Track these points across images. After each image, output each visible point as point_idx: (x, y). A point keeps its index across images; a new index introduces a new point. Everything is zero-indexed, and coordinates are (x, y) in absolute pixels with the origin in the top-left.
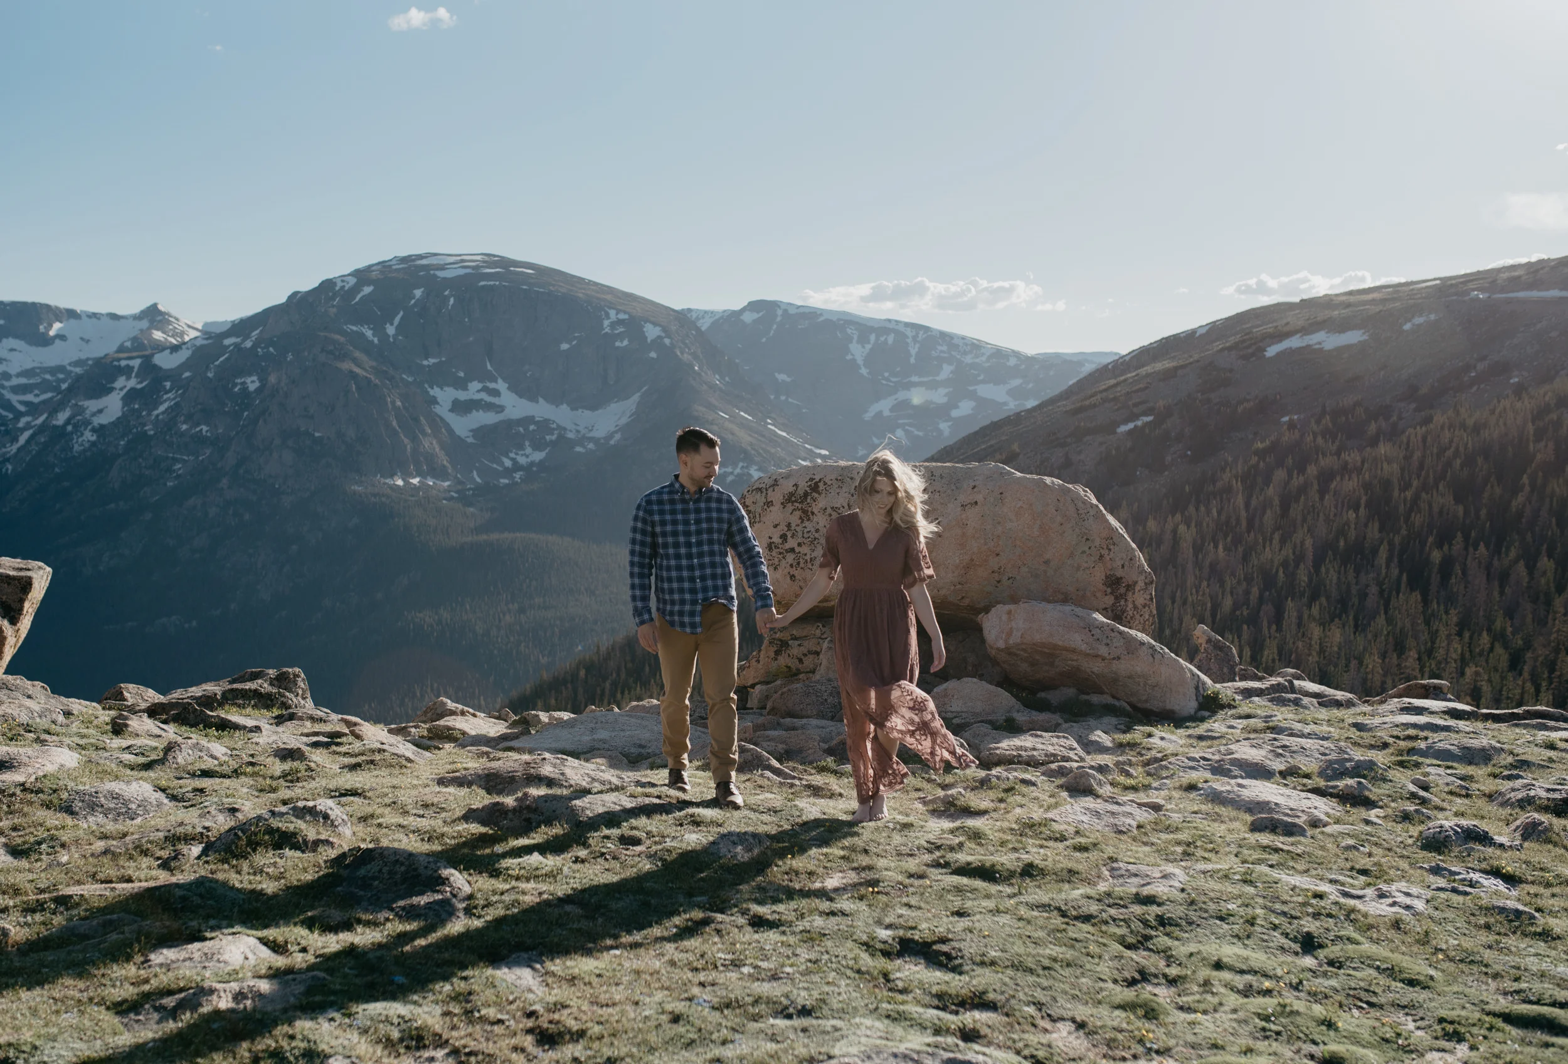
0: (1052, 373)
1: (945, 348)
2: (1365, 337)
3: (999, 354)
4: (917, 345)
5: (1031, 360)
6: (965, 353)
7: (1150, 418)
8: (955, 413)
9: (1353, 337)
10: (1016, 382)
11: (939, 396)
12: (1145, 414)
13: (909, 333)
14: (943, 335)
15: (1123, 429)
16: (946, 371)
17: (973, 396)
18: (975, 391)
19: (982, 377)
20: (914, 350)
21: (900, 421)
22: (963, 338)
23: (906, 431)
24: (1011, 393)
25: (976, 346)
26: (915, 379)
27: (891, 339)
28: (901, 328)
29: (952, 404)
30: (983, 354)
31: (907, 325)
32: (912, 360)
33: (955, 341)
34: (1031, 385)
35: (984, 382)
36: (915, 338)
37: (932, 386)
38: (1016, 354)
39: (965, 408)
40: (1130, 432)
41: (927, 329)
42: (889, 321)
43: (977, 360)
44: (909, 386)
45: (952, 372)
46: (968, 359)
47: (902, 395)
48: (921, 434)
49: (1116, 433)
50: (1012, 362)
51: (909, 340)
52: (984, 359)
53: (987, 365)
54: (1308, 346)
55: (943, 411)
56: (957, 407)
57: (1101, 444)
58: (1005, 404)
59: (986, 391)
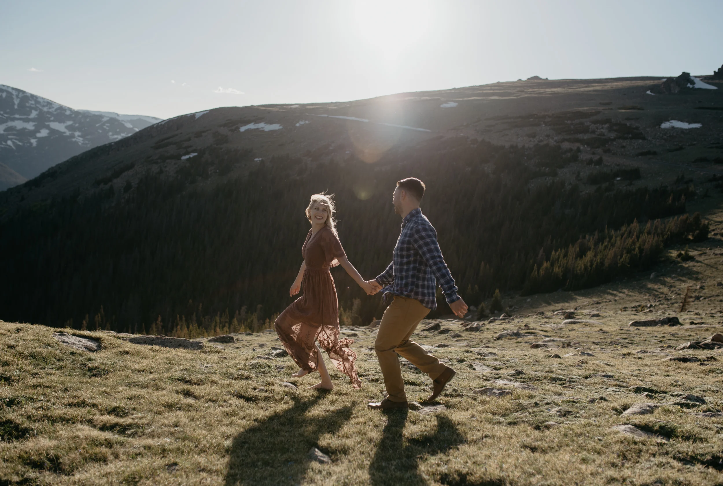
0: (88, 120)
1: (33, 102)
2: (281, 127)
3: (61, 109)
4: (19, 100)
5: (77, 113)
6: (44, 106)
7: (196, 154)
8: (39, 135)
9: (276, 127)
10: (70, 123)
11: (30, 126)
12: (193, 151)
13: (14, 93)
14: (32, 96)
15: (184, 158)
16: (34, 114)
17: (48, 127)
18: (49, 125)
19: (52, 119)
20: (16, 102)
21: (10, 137)
22: (43, 98)
23: (14, 143)
24: (68, 128)
25: (49, 103)
26: (17, 116)
27: (4, 95)
28: (10, 90)
29: (37, 131)
30: (53, 108)
31: (13, 89)
32: (16, 107)
33: (39, 100)
34: (77, 125)
35: (53, 121)
36: (17, 96)
37: (27, 120)
38: (70, 109)
39: (44, 133)
40: (188, 160)
41: (24, 92)
42: (4, 86)
43: (50, 110)
44: (13, 119)
45: (37, 115)
46: (45, 109)
47: (10, 124)
48: (21, 144)
49: (180, 159)
50: (68, 113)
51: (14, 97)
52: (54, 110)
53: (55, 113)
54: (258, 129)
55: (33, 134)
56: (39, 132)
57: (175, 164)
58: (64, 133)
59: (55, 125)
